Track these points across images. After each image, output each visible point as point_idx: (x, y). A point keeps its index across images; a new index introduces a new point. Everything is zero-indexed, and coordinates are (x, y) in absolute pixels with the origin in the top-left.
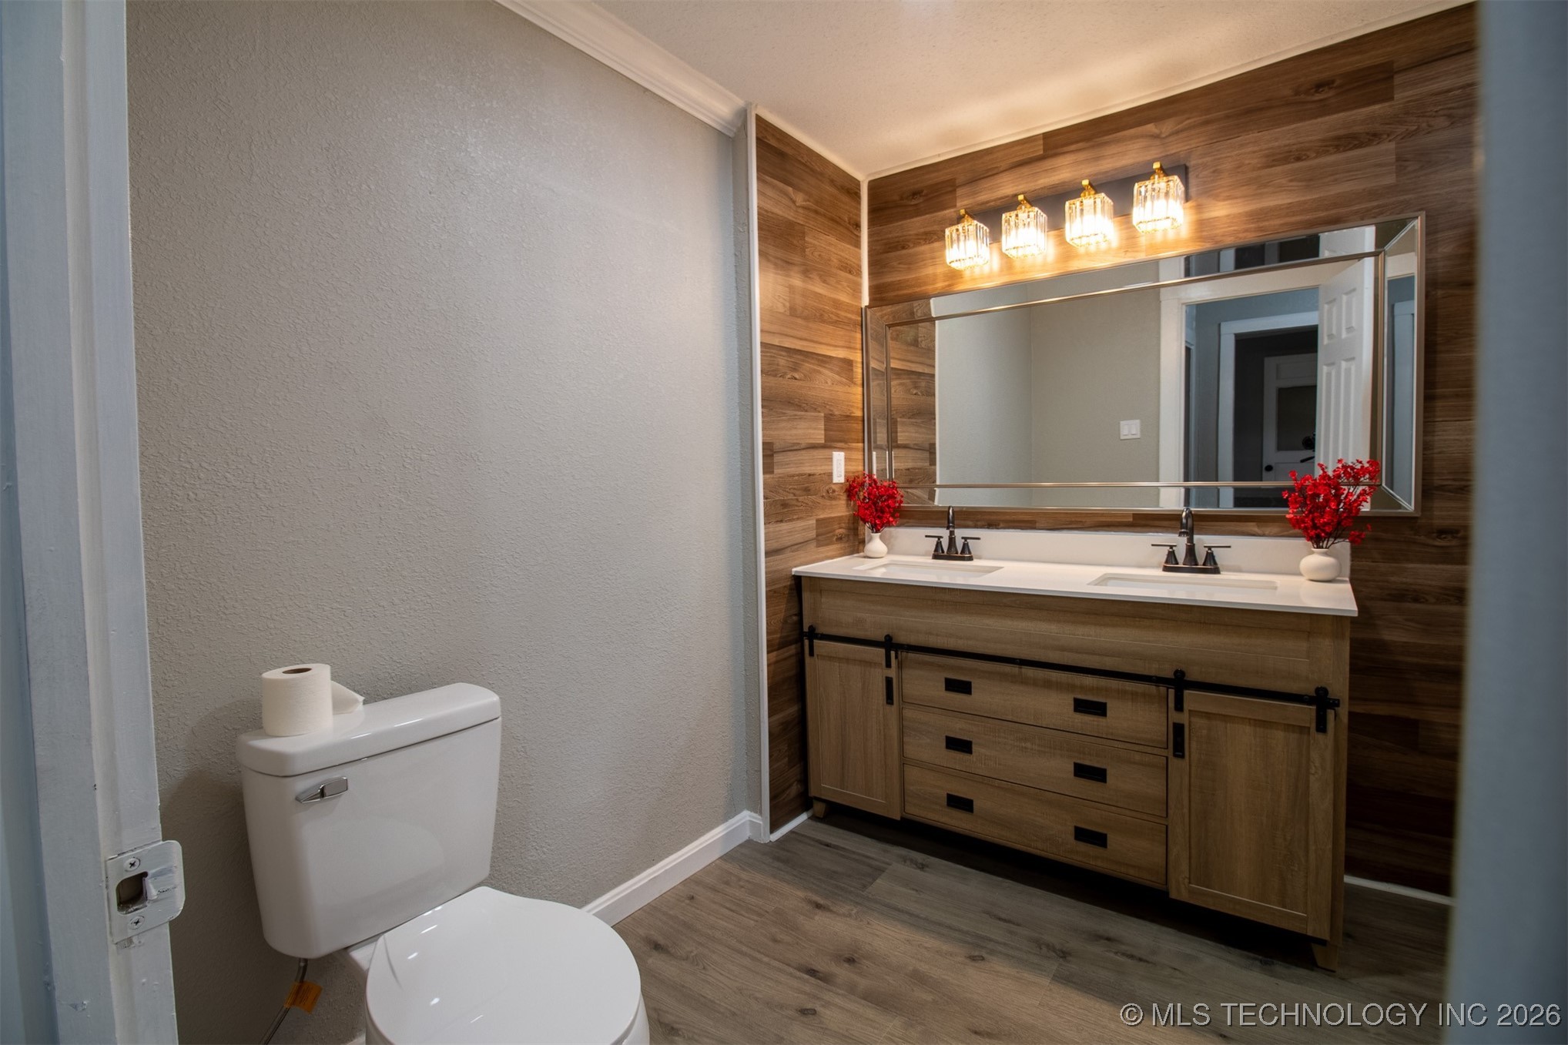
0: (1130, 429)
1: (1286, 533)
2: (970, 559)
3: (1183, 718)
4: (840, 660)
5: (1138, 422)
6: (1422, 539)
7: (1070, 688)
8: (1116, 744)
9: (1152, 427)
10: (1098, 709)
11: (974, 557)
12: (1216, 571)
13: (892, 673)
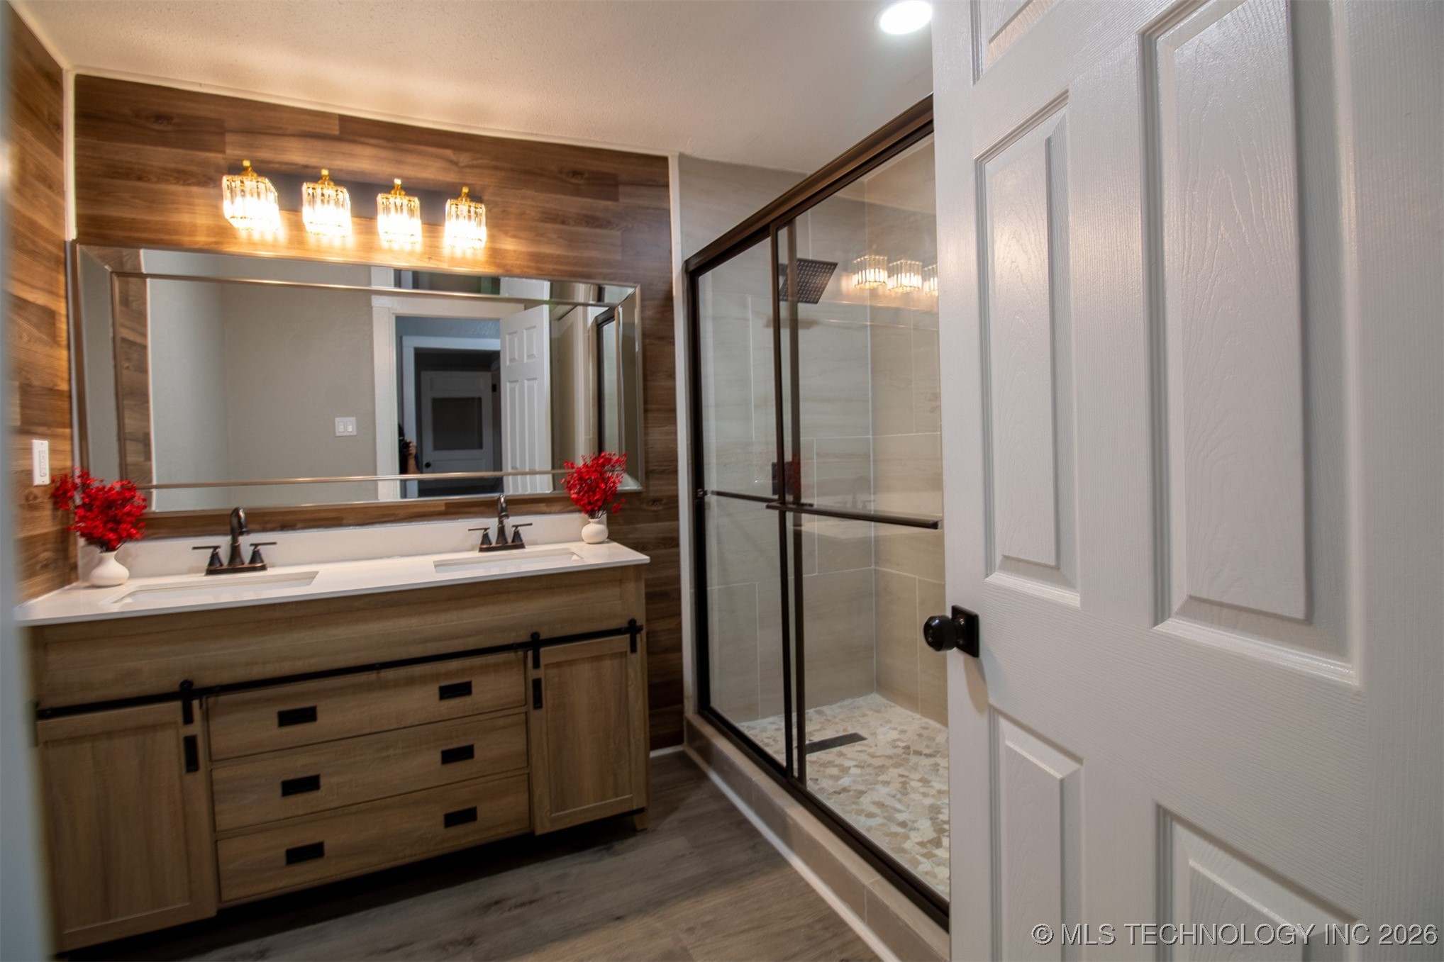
0: (346, 426)
1: (565, 510)
2: (263, 568)
3: (540, 673)
4: (94, 737)
5: (353, 419)
6: (644, 506)
7: (435, 677)
8: (482, 717)
9: (367, 424)
10: (463, 690)
11: (268, 565)
12: (522, 546)
13: (196, 729)
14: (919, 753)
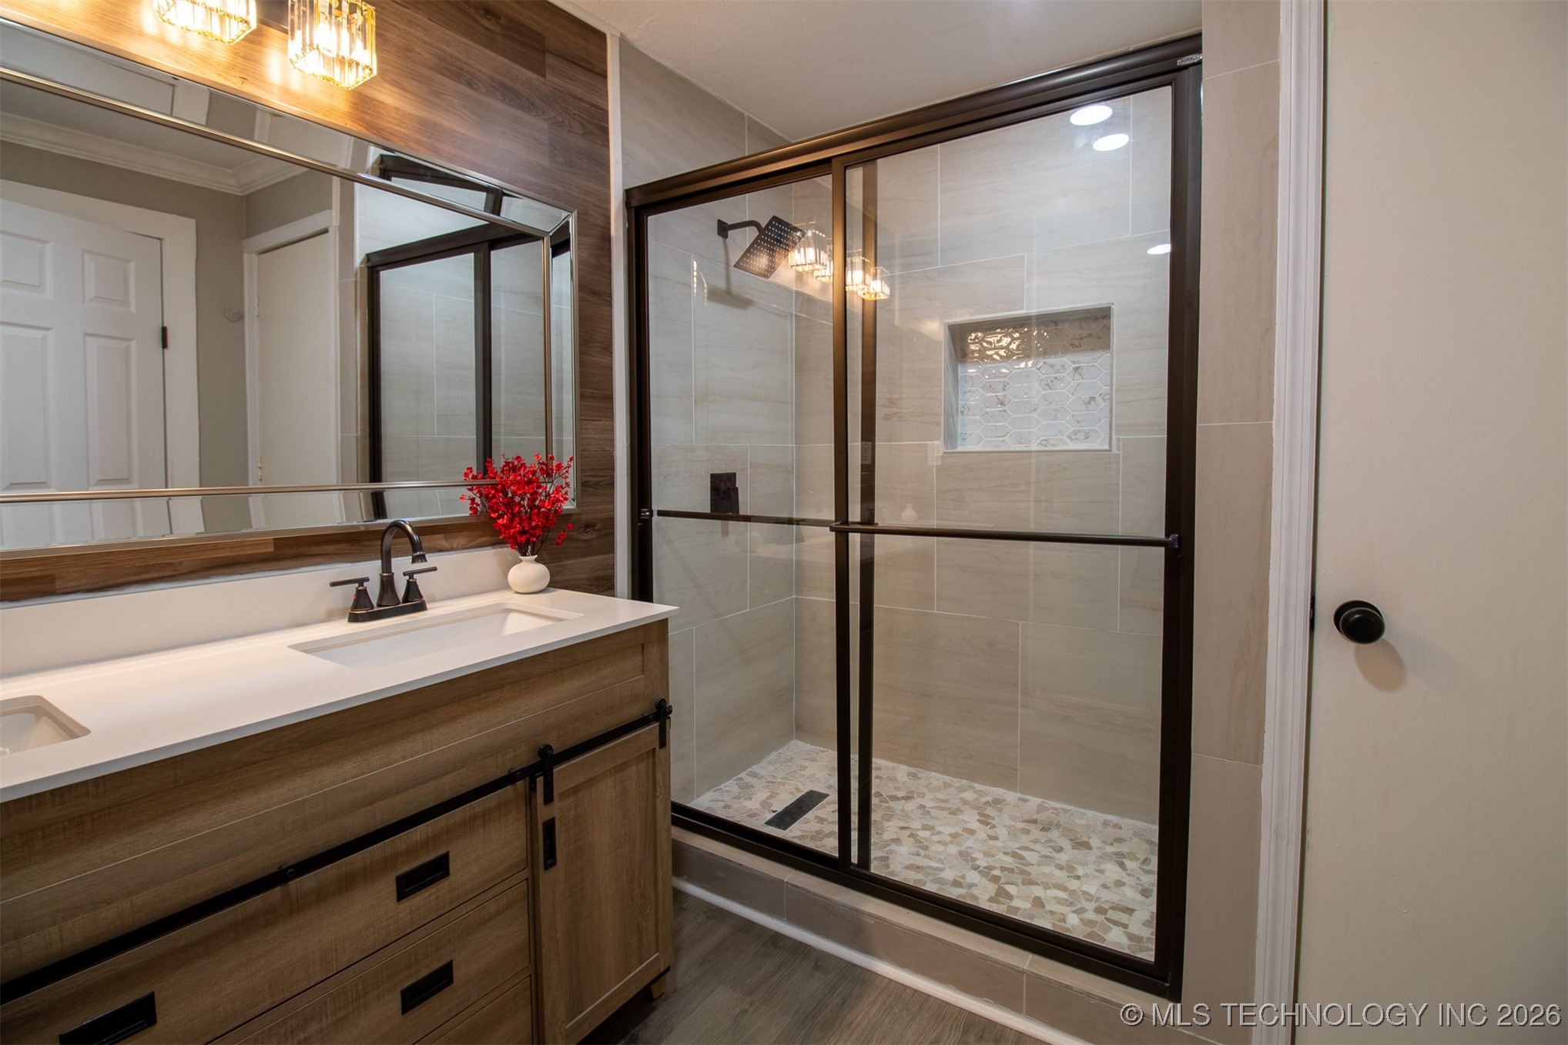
1: (473, 543)
3: (554, 809)
6: (575, 534)
7: (391, 862)
10: (436, 871)
12: (421, 607)
14: (894, 798)
